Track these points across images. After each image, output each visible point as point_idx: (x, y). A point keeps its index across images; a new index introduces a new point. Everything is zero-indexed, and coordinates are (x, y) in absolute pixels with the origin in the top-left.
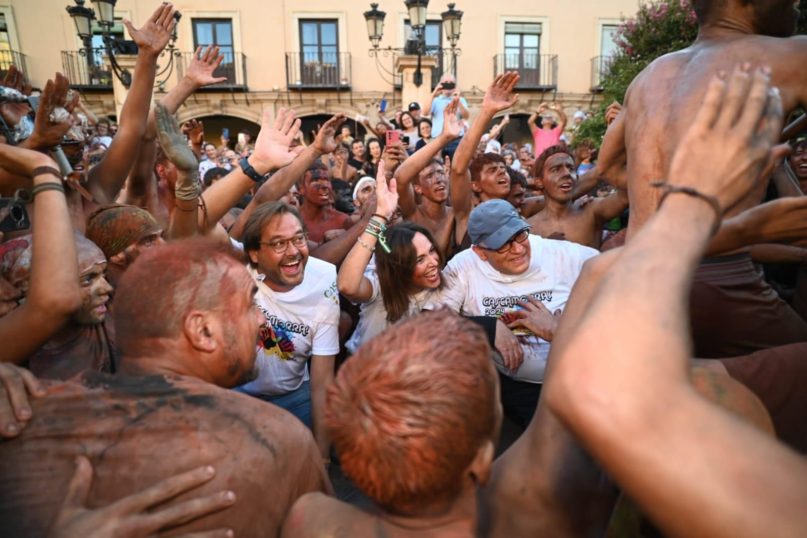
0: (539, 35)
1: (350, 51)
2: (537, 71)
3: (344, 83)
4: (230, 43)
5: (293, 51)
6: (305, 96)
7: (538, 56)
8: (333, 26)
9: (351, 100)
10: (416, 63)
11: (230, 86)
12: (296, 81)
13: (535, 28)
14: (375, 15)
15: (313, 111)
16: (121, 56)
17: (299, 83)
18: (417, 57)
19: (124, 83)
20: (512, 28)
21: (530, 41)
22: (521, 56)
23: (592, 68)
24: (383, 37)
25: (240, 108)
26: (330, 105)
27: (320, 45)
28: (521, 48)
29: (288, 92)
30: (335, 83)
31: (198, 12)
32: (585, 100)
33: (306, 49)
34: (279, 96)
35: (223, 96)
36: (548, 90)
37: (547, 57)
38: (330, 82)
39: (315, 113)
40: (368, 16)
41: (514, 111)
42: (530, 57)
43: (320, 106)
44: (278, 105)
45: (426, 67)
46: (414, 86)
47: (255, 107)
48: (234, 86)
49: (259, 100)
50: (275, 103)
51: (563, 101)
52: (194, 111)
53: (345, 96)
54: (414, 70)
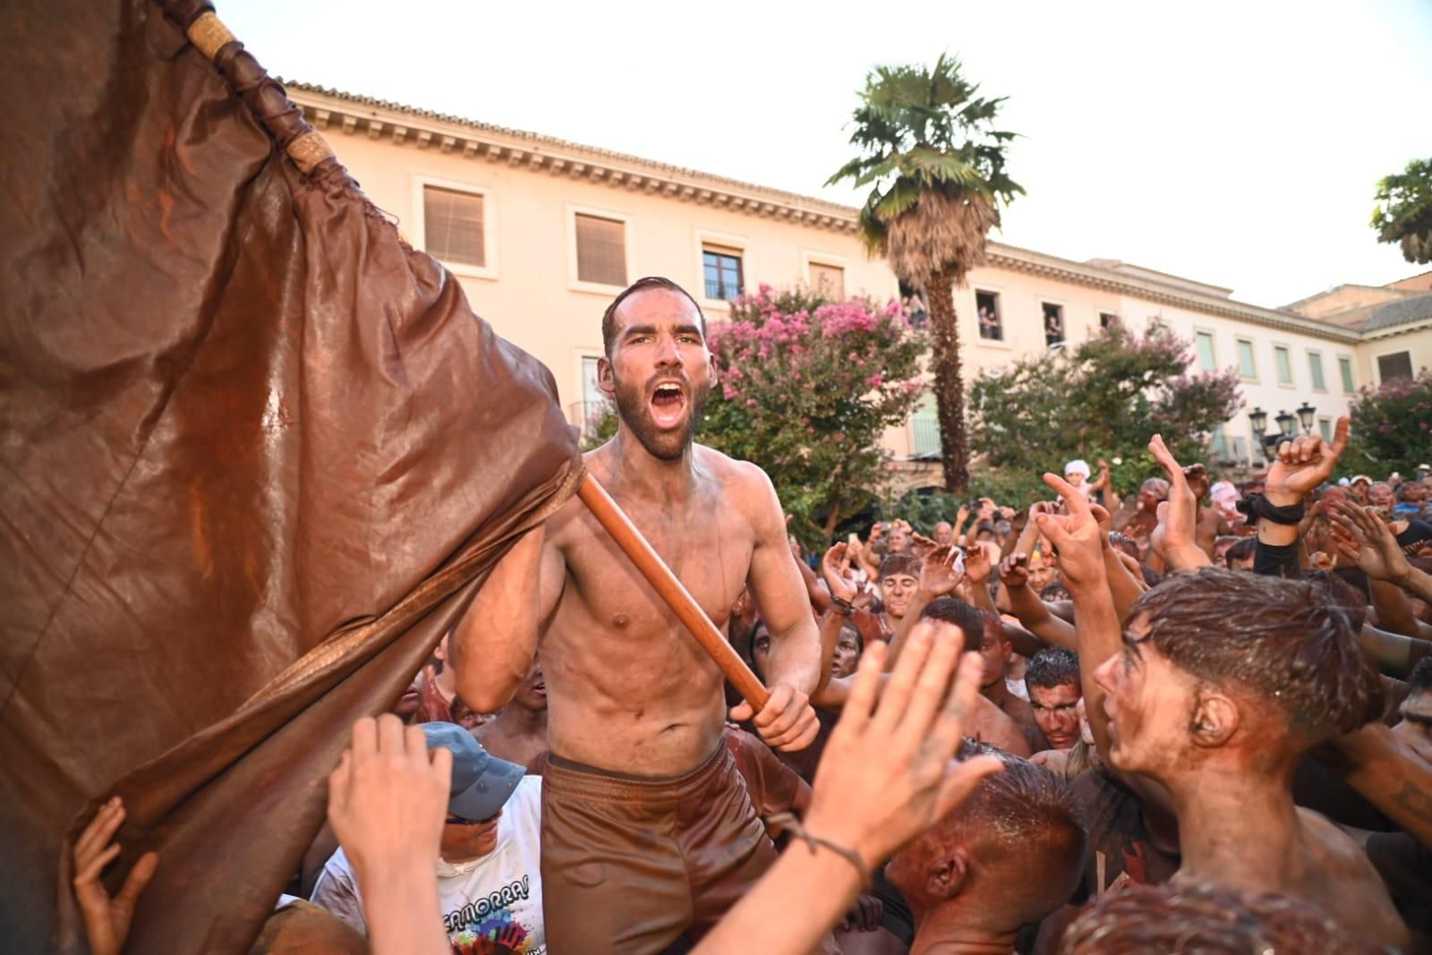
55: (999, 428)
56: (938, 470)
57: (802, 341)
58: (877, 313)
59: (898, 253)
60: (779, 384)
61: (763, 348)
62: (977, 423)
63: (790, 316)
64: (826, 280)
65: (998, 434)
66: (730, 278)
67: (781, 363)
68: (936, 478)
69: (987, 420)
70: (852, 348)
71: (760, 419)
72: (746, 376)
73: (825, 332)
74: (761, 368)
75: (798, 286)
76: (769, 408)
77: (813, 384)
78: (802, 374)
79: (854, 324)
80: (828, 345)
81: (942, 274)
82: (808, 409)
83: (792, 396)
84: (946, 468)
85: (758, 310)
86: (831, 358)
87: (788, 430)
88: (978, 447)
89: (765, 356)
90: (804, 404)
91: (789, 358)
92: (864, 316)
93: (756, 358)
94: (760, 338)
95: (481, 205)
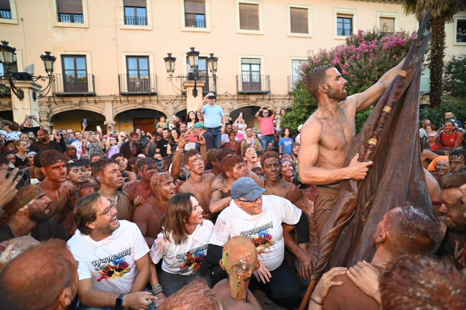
0: (260, 65)
1: (156, 73)
2: (260, 83)
3: (153, 91)
4: (85, 69)
5: (122, 73)
6: (130, 98)
7: (260, 76)
8: (146, 59)
9: (157, 100)
10: (193, 85)
11: (85, 93)
12: (125, 90)
13: (257, 61)
14: (170, 59)
15: (135, 107)
16: (17, 81)
17: (126, 91)
18: (194, 81)
19: (18, 97)
20: (245, 61)
21: (255, 68)
22: (251, 76)
23: (288, 82)
24: (175, 71)
25: (91, 105)
26: (145, 103)
27: (138, 70)
28: (251, 71)
29: (120, 96)
30: (148, 91)
31: (65, 51)
32: (286, 98)
33: (130, 72)
34: (114, 98)
35: (81, 99)
36: (266, 93)
37: (264, 76)
38: (145, 91)
39: (137, 108)
40: (166, 59)
41: (249, 104)
42: (255, 76)
43: (139, 104)
44: (114, 103)
45: (199, 86)
46: (193, 97)
47: (100, 105)
48: (87, 93)
49: (102, 101)
50: (112, 102)
51: (274, 99)
52: (62, 108)
53: (154, 98)
54: (193, 88)
55: (458, 81)
56: (428, 98)
57: (374, 52)
58: (407, 38)
59: (420, 10)
60: (364, 68)
61: (358, 55)
62: (448, 79)
63: (370, 42)
64: (386, 26)
65: (458, 83)
66: (347, 27)
67: (365, 61)
68: (427, 101)
69: (453, 78)
70: (395, 53)
71: (356, 82)
72: (351, 66)
73: (384, 47)
74: (357, 63)
75: (374, 29)
76: (359, 78)
77: (377, 68)
78: (373, 64)
79: (396, 43)
80: (385, 53)
81: (440, 17)
82: (374, 78)
83: (368, 73)
84: (431, 98)
85: (357, 40)
86: (385, 58)
87: (366, 86)
88: (447, 89)
89: (359, 58)
90: (373, 76)
91: (368, 58)
92: (401, 40)
93: (355, 59)
94: (358, 51)
95: (258, 8)
